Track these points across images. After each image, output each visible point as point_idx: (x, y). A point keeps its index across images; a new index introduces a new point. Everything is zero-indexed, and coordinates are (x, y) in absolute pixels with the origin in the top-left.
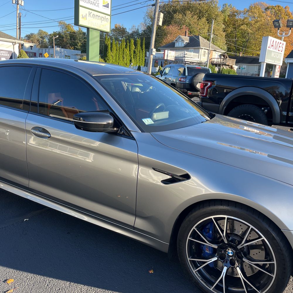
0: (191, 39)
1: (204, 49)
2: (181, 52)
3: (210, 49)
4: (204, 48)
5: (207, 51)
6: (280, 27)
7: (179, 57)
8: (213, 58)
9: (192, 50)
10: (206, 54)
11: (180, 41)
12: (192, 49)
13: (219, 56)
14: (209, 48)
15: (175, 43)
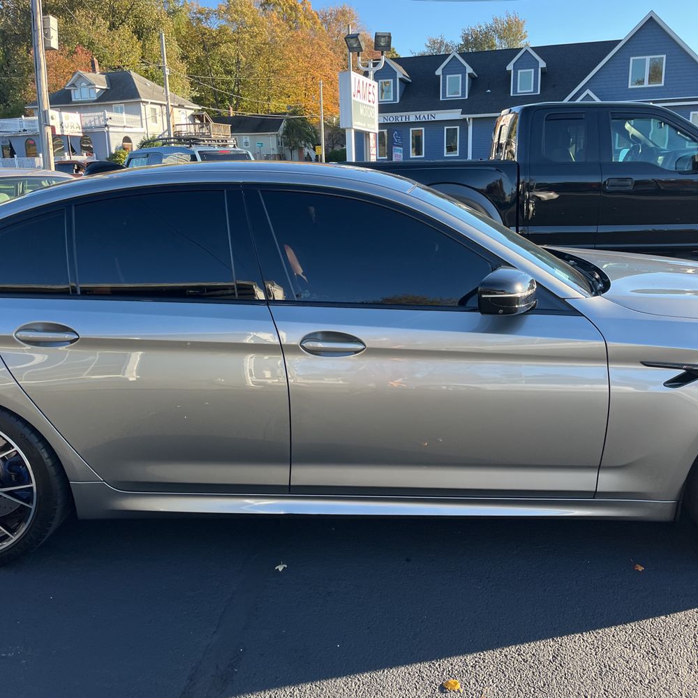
0: (111, 80)
1: (152, 103)
2: (94, 114)
3: (170, 104)
4: (150, 101)
5: (158, 107)
6: (362, 51)
7: (91, 128)
8: (176, 123)
9: (121, 108)
10: (158, 116)
11: (84, 87)
12: (118, 104)
13: (189, 117)
14: (167, 100)
15: (70, 91)
